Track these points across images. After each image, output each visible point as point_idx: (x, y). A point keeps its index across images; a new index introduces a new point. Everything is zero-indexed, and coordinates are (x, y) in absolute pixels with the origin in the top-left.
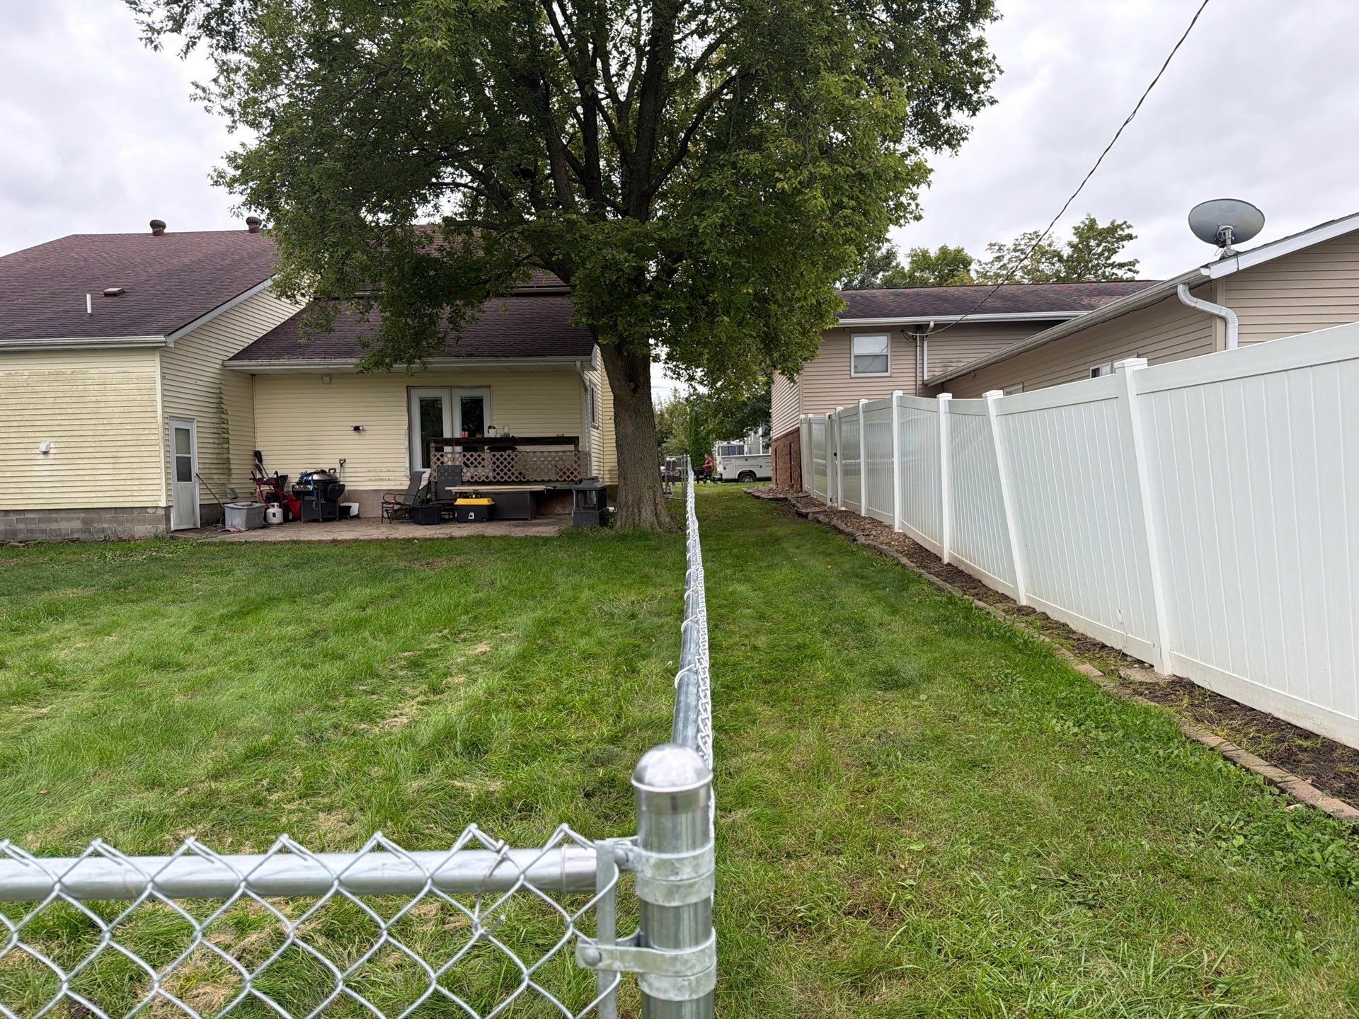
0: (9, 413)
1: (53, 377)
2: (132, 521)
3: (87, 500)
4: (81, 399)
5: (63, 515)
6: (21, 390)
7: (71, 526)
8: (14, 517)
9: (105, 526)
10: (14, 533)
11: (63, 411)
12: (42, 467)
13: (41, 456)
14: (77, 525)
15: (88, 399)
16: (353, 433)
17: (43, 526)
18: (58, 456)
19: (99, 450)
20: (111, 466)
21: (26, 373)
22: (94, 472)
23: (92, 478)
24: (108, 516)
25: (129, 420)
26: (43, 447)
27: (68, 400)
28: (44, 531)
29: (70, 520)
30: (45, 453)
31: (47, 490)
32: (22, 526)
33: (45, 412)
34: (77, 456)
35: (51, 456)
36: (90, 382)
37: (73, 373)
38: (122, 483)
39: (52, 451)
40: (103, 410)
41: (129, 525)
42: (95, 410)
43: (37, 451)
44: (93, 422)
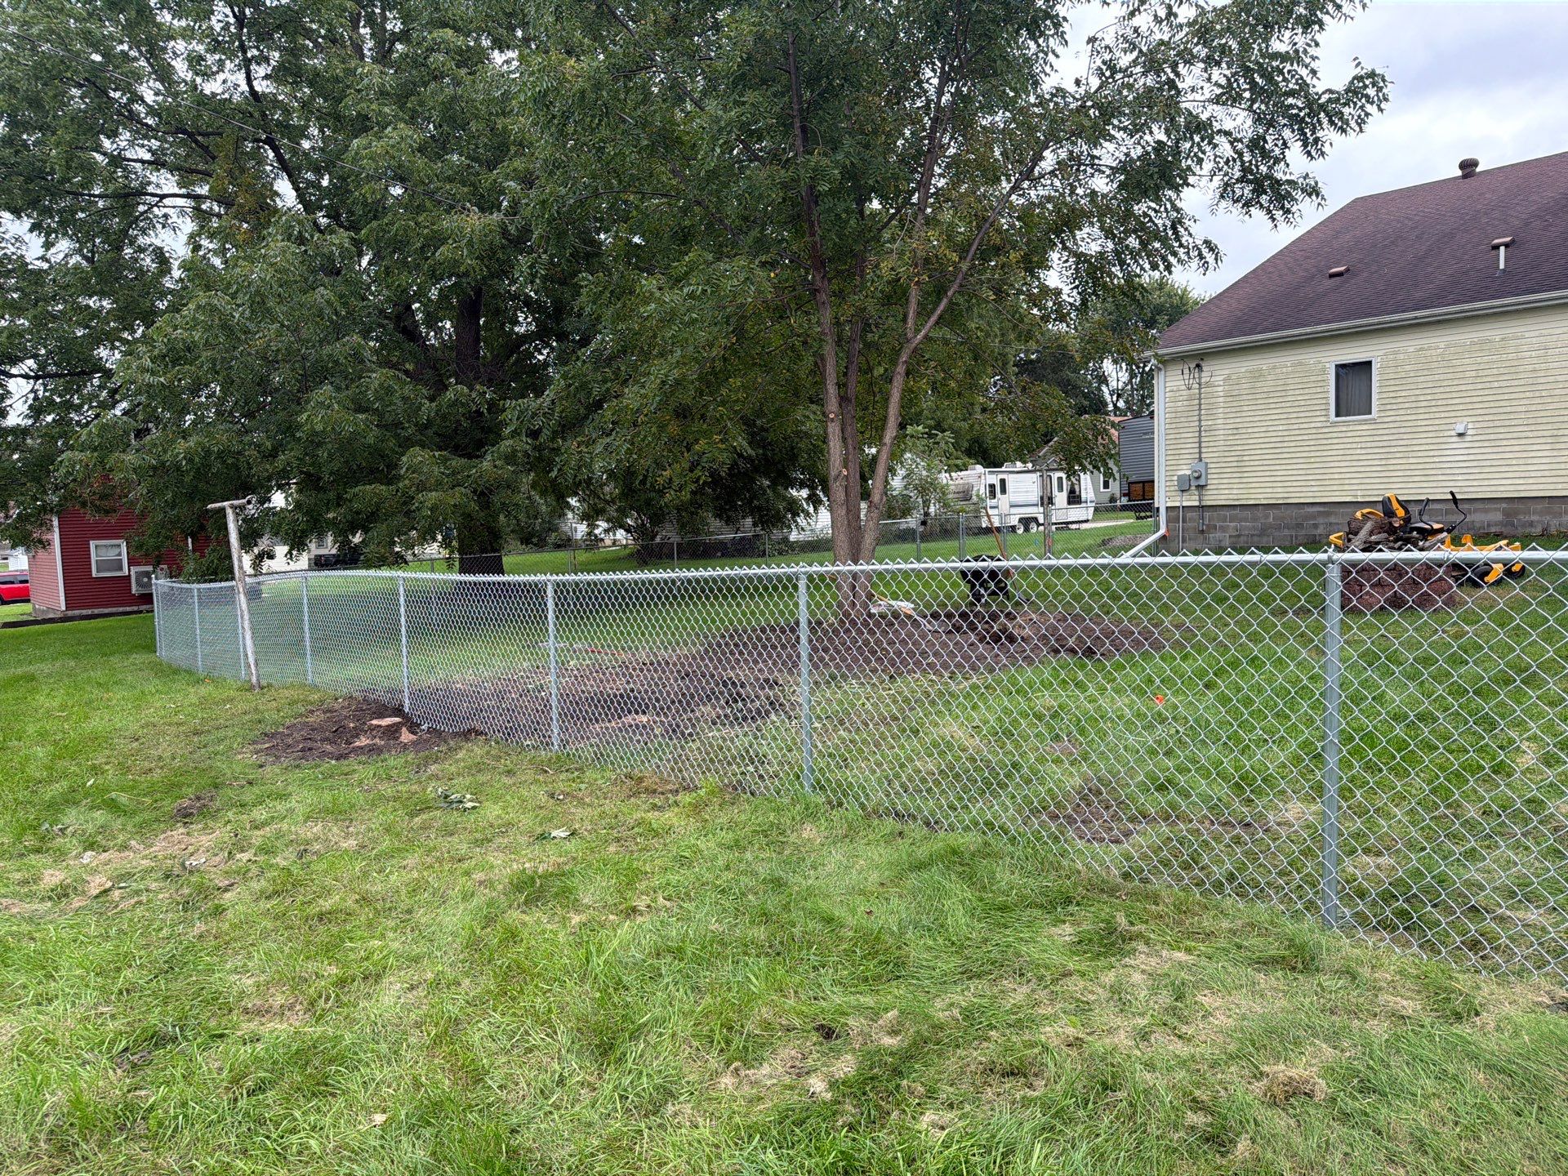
0: (1417, 392)
1: (1477, 347)
3: (1511, 488)
4: (1513, 369)
5: (1480, 506)
6: (1434, 365)
7: (1487, 518)
9: (1535, 518)
11: (1486, 386)
12: (1458, 450)
13: (1456, 439)
14: (1498, 517)
15: (1521, 369)
18: (1475, 438)
19: (1534, 427)
20: (1549, 446)
21: (1442, 345)
22: (1524, 454)
23: (1522, 461)
24: (1539, 506)
26: (1459, 429)
27: (1495, 371)
29: (1486, 511)
30: (1460, 435)
31: (1460, 478)
33: (1463, 388)
34: (1501, 437)
35: (1468, 438)
36: (1525, 348)
37: (1503, 340)
39: (1470, 432)
40: (1541, 380)
41: (1565, 518)
42: (1531, 381)
43: (1451, 433)
44: (1528, 395)
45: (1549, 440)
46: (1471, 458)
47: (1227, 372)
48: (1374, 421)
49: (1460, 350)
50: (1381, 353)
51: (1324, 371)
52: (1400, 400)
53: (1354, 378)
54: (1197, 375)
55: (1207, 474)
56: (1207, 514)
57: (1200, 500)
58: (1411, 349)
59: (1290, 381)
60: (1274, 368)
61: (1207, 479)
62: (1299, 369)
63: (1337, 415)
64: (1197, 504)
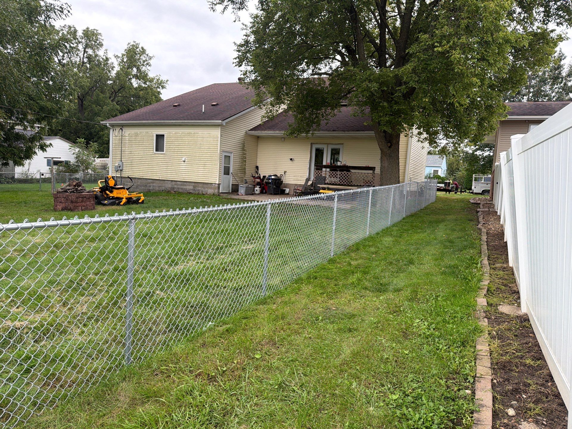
0: (175, 146)
1: (188, 135)
2: (208, 188)
3: (195, 179)
4: (196, 143)
6: (179, 139)
7: (190, 188)
8: (174, 183)
9: (200, 189)
10: (174, 188)
11: (190, 147)
12: (183, 166)
13: (183, 162)
14: (191, 187)
15: (198, 143)
16: (290, 161)
17: (182, 187)
18: (188, 163)
19: (200, 161)
20: (203, 168)
21: (181, 133)
22: (198, 169)
23: (197, 171)
24: (201, 185)
25: (209, 151)
26: (183, 159)
27: (192, 143)
28: (182, 189)
29: (189, 185)
30: (184, 161)
31: (184, 174)
32: (176, 186)
33: (185, 147)
34: (193, 163)
35: (186, 163)
36: (198, 137)
37: (194, 133)
38: (206, 174)
39: (186, 161)
40: (202, 147)
41: (206, 189)
42: (200, 147)
44: (199, 151)
45: (203, 166)
46: (186, 169)
47: (129, 132)
48: (164, 154)
49: (185, 135)
50: (167, 132)
51: (153, 135)
52: (171, 148)
53: (160, 138)
54: (120, 132)
55: (123, 166)
56: (123, 180)
57: (121, 175)
58: (174, 133)
59: (144, 138)
60: (141, 133)
61: (123, 168)
62: (147, 134)
63: (156, 151)
64: (120, 176)
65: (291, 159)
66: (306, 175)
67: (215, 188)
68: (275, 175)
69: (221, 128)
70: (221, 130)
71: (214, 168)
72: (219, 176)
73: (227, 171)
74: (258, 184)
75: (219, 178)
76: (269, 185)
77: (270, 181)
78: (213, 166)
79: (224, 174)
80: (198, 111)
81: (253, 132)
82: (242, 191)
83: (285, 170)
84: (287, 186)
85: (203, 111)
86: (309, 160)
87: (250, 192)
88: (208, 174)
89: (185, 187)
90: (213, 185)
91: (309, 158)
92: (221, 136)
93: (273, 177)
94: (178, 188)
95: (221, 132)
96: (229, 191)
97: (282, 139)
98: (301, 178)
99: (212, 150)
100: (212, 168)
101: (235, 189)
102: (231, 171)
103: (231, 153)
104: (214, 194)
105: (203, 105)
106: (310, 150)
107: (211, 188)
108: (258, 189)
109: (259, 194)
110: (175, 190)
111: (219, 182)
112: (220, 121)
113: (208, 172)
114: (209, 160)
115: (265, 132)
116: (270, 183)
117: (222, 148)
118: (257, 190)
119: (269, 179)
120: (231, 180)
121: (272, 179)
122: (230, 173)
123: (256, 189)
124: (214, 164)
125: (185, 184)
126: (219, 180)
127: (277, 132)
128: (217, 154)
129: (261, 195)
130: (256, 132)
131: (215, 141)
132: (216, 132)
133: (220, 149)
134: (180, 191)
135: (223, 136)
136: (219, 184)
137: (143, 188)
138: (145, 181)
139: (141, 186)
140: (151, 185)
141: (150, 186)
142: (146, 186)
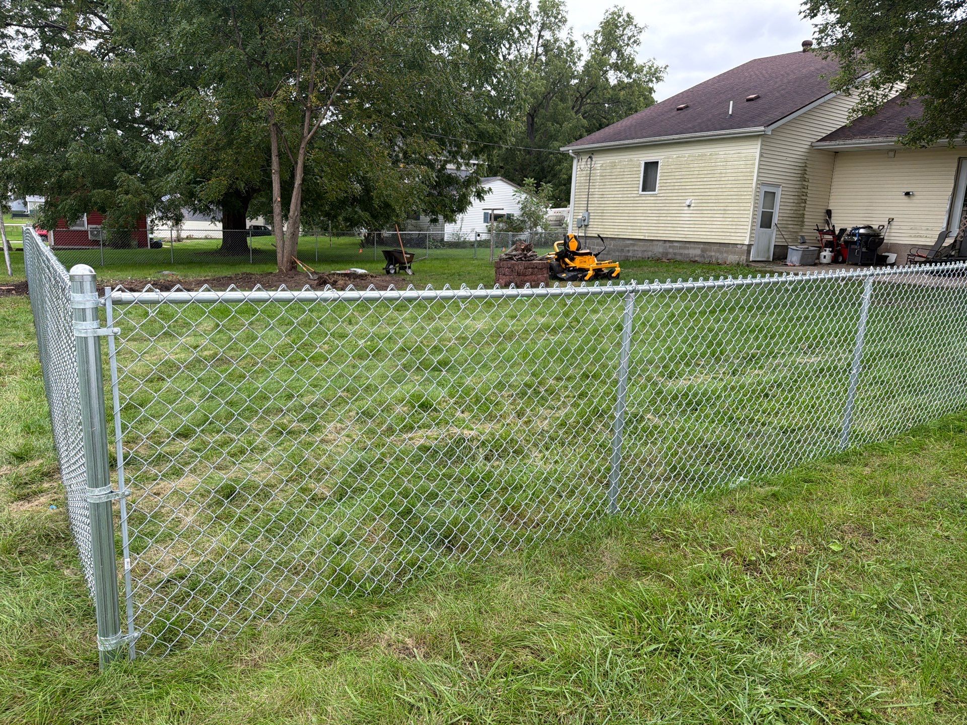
0: (675, 181)
1: (700, 158)
2: (727, 252)
3: (705, 237)
4: (713, 172)
5: (692, 245)
6: (683, 166)
7: (695, 252)
8: (668, 245)
9: (713, 254)
10: (667, 254)
11: (702, 180)
12: (686, 214)
13: (687, 208)
14: (698, 252)
15: (716, 172)
16: (904, 197)
17: (682, 251)
18: (695, 208)
19: (717, 205)
20: (722, 216)
21: (687, 155)
22: (712, 219)
23: (710, 223)
24: (715, 248)
25: (736, 186)
26: (688, 203)
27: (706, 172)
28: (681, 254)
29: (695, 248)
30: (689, 206)
31: (686, 229)
32: (671, 250)
33: (693, 180)
34: (704, 208)
35: (691, 208)
36: (719, 160)
37: (711, 155)
38: (726, 227)
39: (693, 205)
40: (723, 179)
41: (725, 255)
42: (719, 179)
43: (684, 205)
44: (717, 186)
45: (722, 212)
46: (692, 219)
47: (602, 162)
48: (655, 196)
49: (693, 158)
50: (663, 157)
51: (640, 164)
52: (667, 184)
53: (651, 167)
54: (589, 163)
55: (589, 219)
56: (588, 241)
57: (585, 233)
58: (675, 156)
59: (626, 170)
60: (620, 162)
61: (589, 222)
62: (630, 163)
63: (644, 190)
64: (583, 235)
65: (907, 194)
66: (940, 225)
67: (742, 253)
68: (869, 227)
69: (763, 141)
70: (762, 145)
71: (741, 216)
72: (752, 229)
73: (766, 221)
74: (829, 244)
75: (751, 233)
76: (853, 246)
77: (856, 239)
78: (741, 212)
79: (761, 227)
80: (720, 114)
81: (827, 143)
82: (794, 257)
83: (892, 217)
84: (893, 248)
85: (730, 113)
86: (950, 193)
87: (810, 261)
88: (730, 227)
89: (686, 252)
90: (739, 246)
91: (951, 189)
92: (761, 156)
93: (862, 231)
94: (675, 254)
95: (761, 149)
96: (769, 257)
97: (891, 153)
98: (928, 232)
99: (741, 182)
100: (739, 216)
101: (780, 256)
102: (775, 220)
103: (778, 186)
104: (738, 264)
105: (731, 102)
106: (954, 173)
107: (734, 253)
108: (827, 254)
109: (829, 264)
110: (670, 256)
111: (750, 240)
112: (762, 128)
113: (731, 223)
114: (734, 201)
115: (854, 141)
116: (855, 243)
117: (761, 179)
118: (825, 257)
119: (854, 235)
120: (773, 237)
121: (861, 235)
122: (773, 224)
123: (823, 254)
124: (742, 208)
125: (687, 245)
126: (751, 237)
127: (880, 139)
128: (750, 189)
129: (834, 265)
130: (833, 143)
131: (748, 166)
132: (753, 150)
133: (758, 180)
134: (679, 258)
135: (765, 155)
136: (750, 246)
137: (617, 254)
138: (621, 243)
139: (614, 251)
140: (631, 248)
141: (629, 251)
142: (622, 250)
